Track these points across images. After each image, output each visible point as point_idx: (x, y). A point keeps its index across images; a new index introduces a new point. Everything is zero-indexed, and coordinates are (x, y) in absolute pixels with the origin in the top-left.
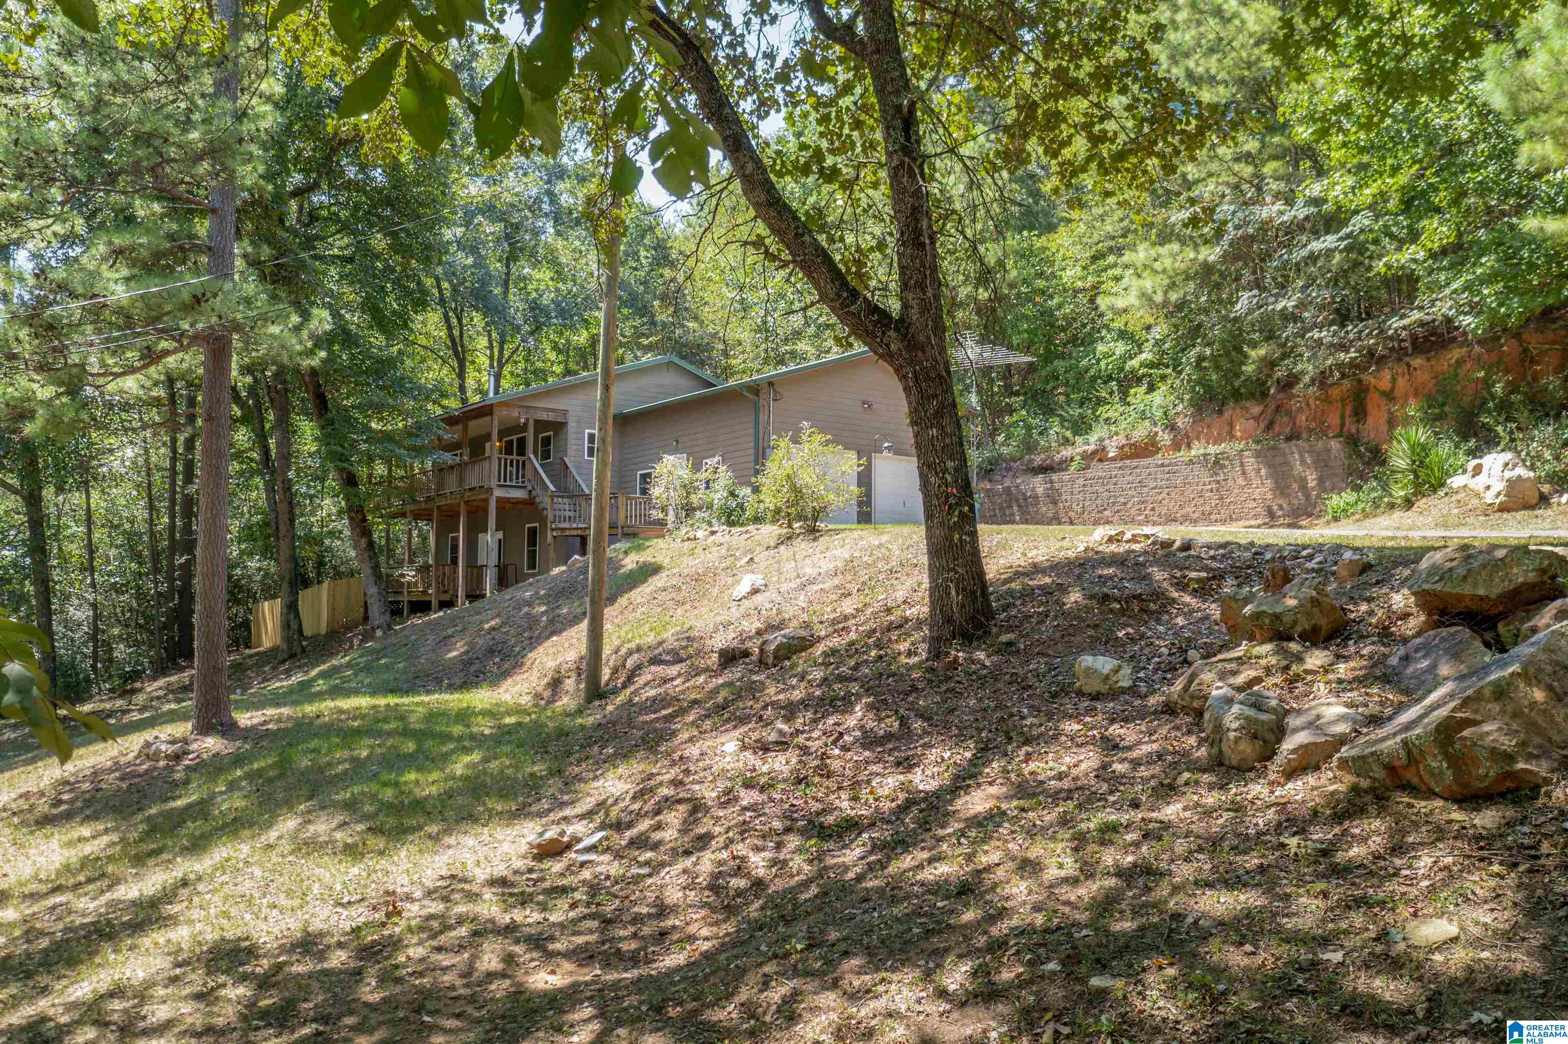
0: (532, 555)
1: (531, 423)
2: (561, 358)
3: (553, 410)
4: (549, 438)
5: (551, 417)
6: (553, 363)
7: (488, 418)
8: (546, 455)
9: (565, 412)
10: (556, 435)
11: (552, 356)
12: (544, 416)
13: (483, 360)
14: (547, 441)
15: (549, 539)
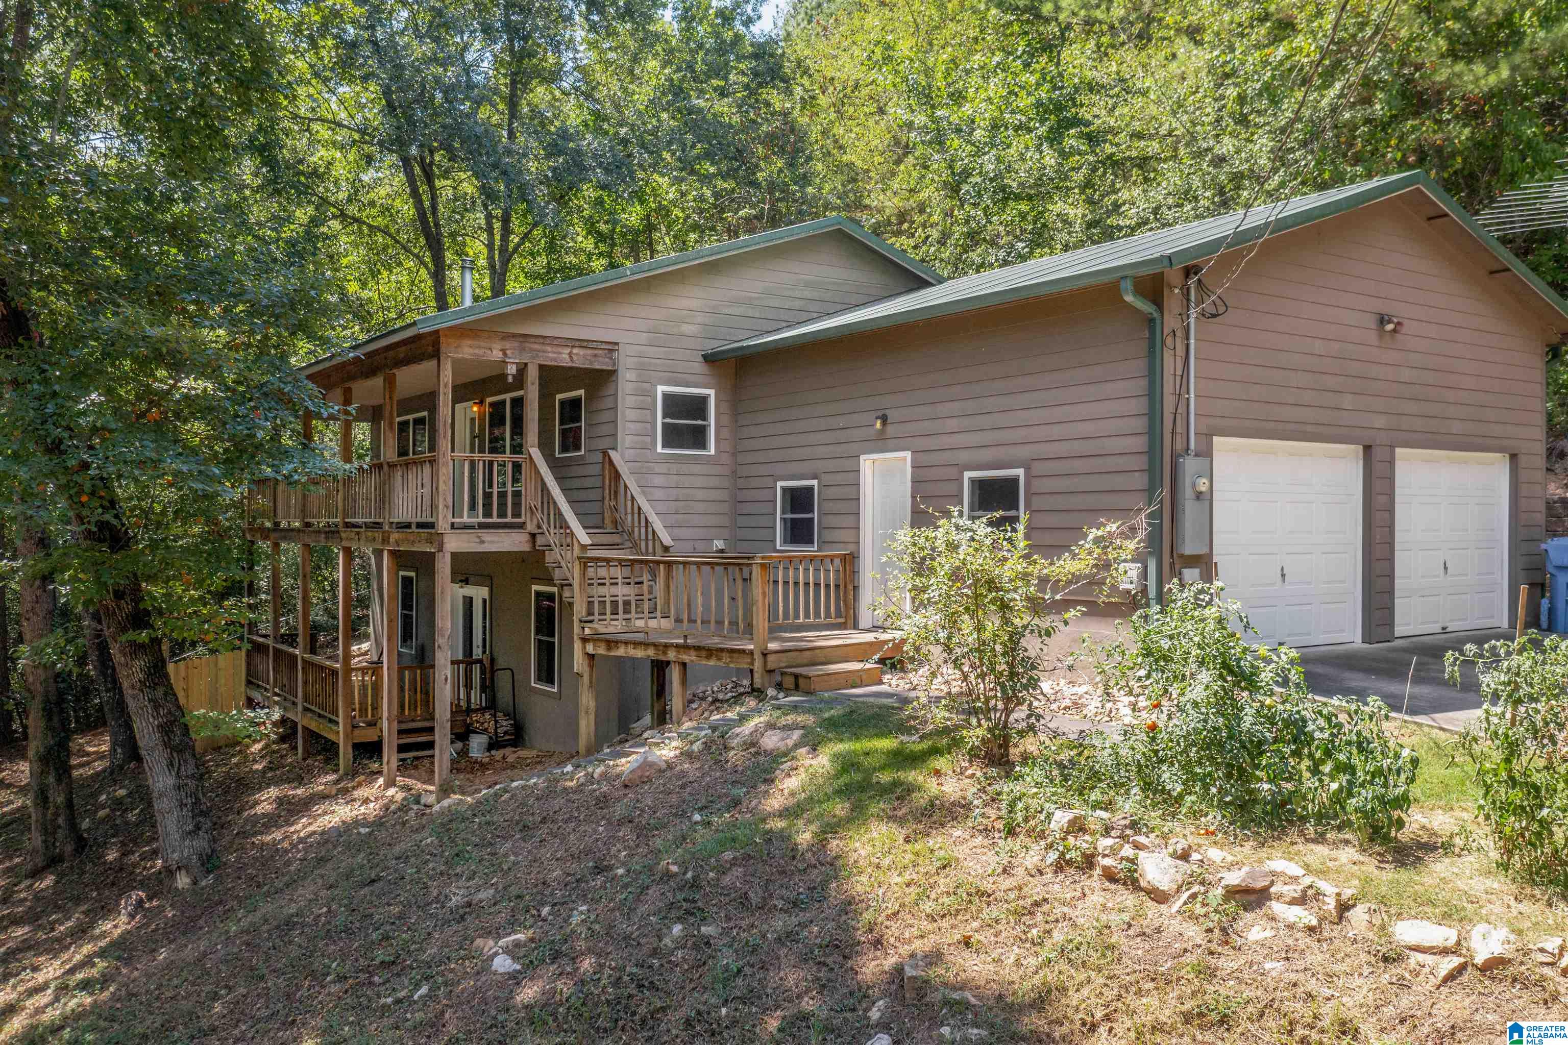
0: (547, 652)
1: (533, 374)
2: (602, 247)
3: (582, 343)
4: (575, 403)
5: (580, 359)
6: (589, 256)
7: (431, 364)
8: (571, 441)
9: (612, 347)
10: (590, 397)
11: (589, 244)
12: (563, 357)
13: (477, 247)
14: (572, 409)
15: (579, 662)
